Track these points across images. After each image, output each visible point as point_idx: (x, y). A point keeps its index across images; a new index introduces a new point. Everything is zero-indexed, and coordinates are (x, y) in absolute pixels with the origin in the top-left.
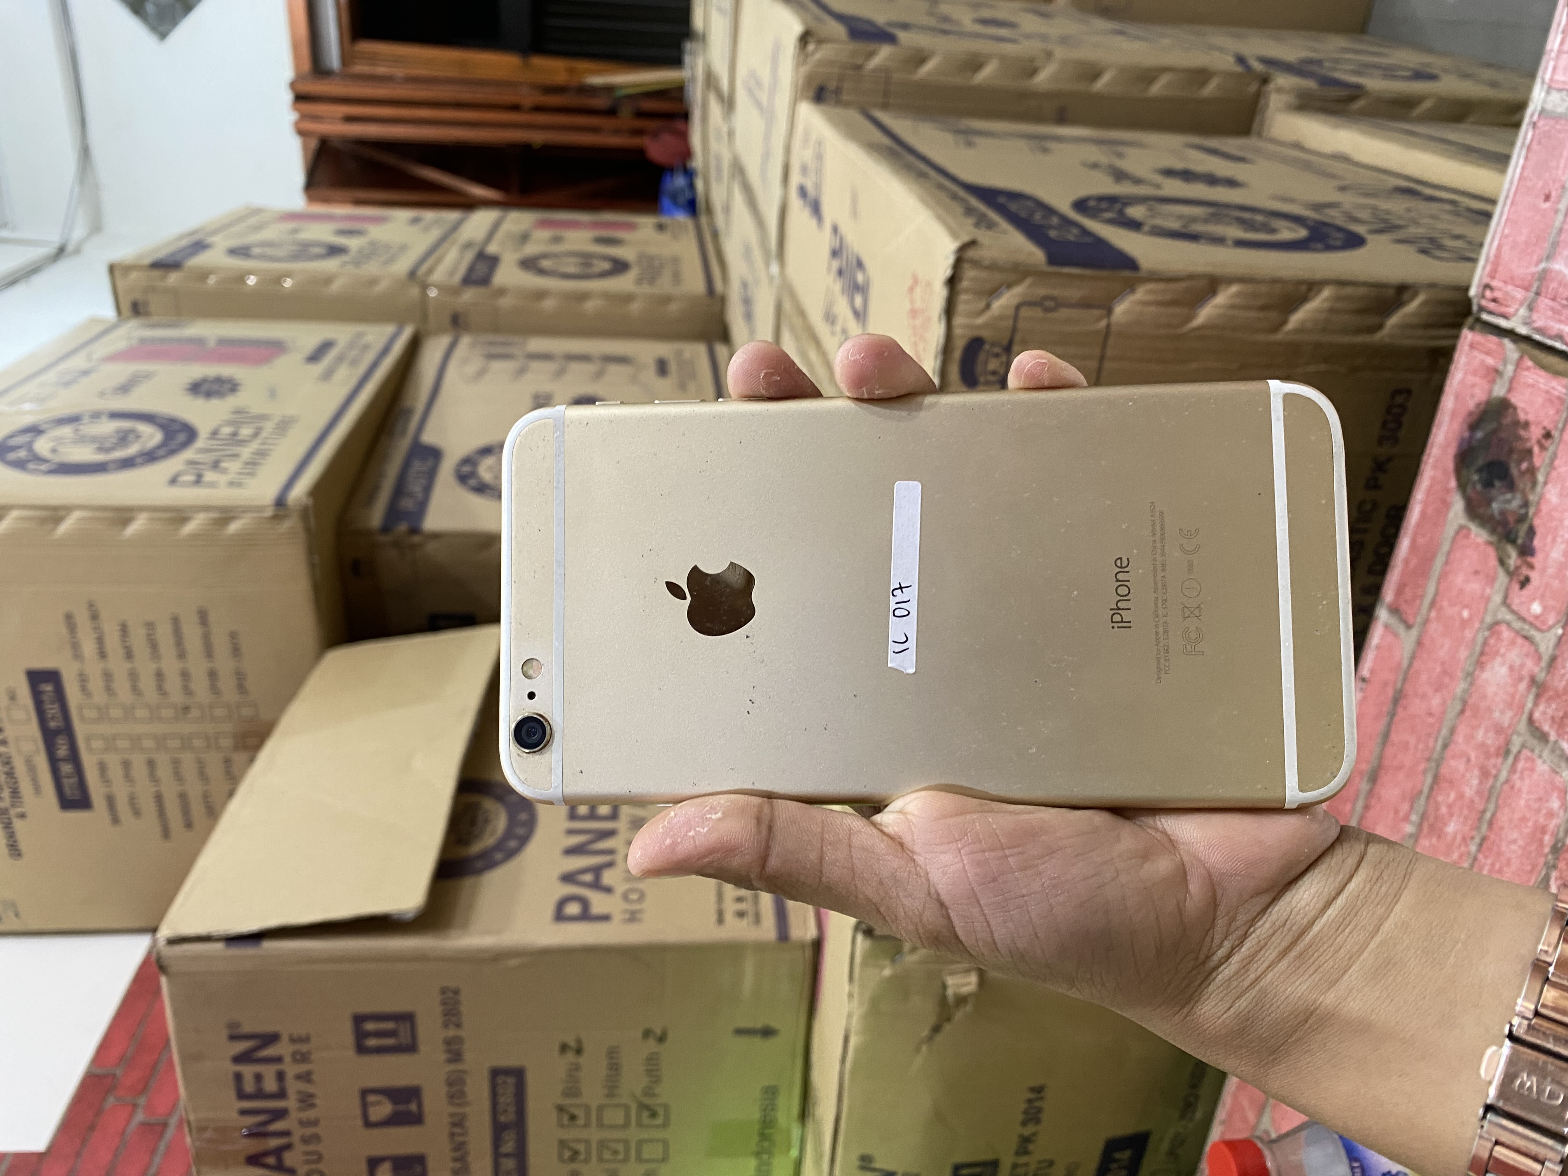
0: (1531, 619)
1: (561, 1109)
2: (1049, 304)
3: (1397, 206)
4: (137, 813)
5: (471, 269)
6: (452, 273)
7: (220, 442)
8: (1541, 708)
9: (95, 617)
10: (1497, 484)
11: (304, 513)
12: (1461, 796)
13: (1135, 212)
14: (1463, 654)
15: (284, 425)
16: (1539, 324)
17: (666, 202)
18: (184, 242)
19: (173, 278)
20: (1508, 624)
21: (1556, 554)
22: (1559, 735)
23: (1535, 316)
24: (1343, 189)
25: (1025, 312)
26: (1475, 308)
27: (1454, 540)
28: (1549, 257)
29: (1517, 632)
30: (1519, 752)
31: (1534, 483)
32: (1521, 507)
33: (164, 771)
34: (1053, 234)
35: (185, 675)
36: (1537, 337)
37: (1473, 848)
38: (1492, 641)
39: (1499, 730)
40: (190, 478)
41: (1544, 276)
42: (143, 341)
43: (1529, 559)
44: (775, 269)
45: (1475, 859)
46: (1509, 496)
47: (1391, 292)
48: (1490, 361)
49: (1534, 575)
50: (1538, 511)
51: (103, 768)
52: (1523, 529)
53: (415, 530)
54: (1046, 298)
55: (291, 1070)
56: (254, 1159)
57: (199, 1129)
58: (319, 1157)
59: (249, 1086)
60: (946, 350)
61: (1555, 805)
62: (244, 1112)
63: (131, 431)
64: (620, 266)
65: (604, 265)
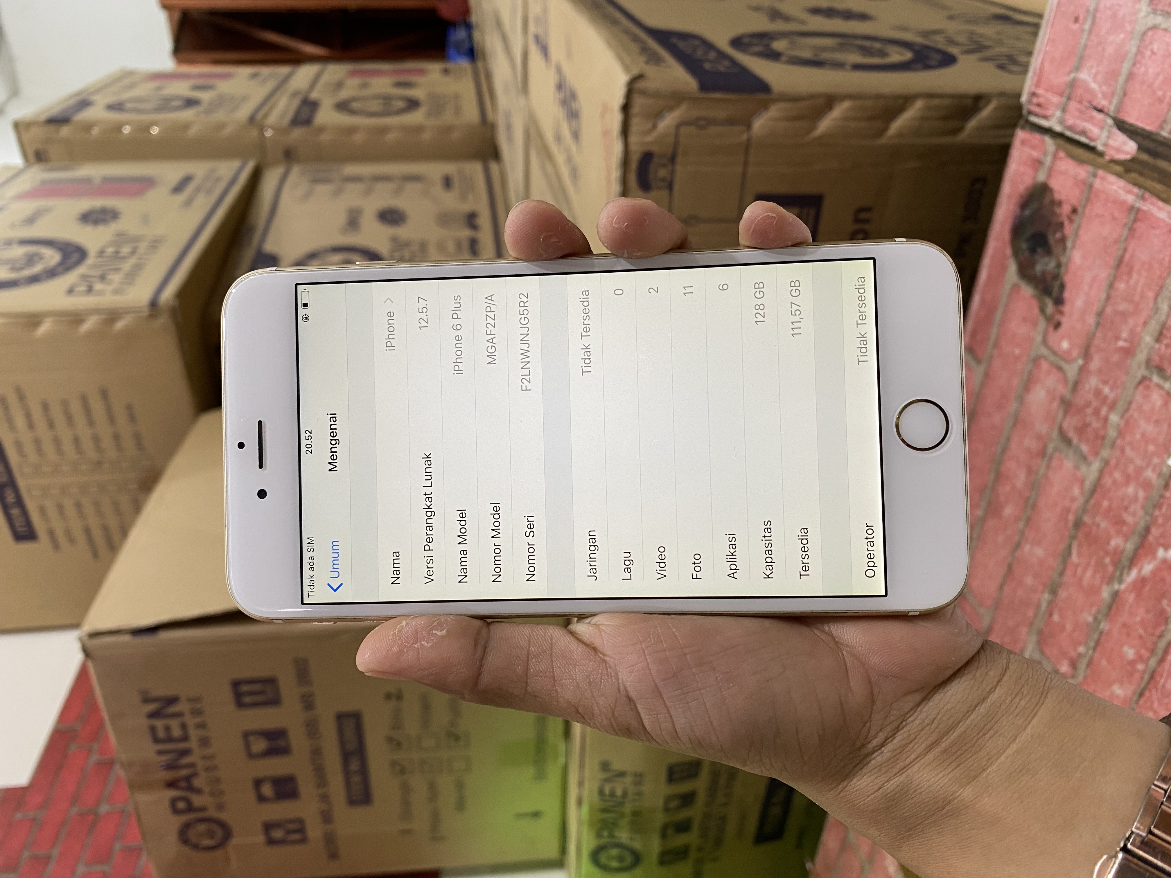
0: (1061, 353)
1: (390, 739)
2: (702, 123)
3: (989, 31)
4: (72, 541)
5: (298, 112)
6: (283, 115)
7: (104, 259)
8: (1068, 420)
9: (21, 397)
10: (1040, 250)
11: (173, 312)
12: (1014, 488)
13: (779, 45)
14: (1016, 382)
15: (155, 244)
16: (1070, 122)
17: (452, 52)
18: (72, 102)
19: (65, 131)
20: (1045, 358)
21: (1079, 304)
22: (1080, 440)
23: (1067, 116)
24: (951, 18)
26: (1025, 112)
27: (1010, 295)
28: (1078, 68)
29: (1052, 364)
30: (1052, 454)
31: (1064, 248)
32: (1055, 267)
33: (89, 510)
34: (707, 66)
35: (96, 438)
36: (1068, 133)
37: (1021, 525)
38: (1035, 371)
39: (1039, 437)
40: (83, 288)
41: (1073, 84)
42: (44, 182)
43: (1061, 308)
44: (523, 101)
45: (1022, 534)
46: (1046, 259)
47: (969, 102)
48: (1035, 154)
49: (1065, 320)
50: (1067, 269)
51: (42, 510)
52: (1057, 284)
54: (699, 119)
55: (191, 721)
56: (171, 784)
57: (128, 766)
58: (218, 780)
59: (161, 734)
60: (625, 163)
61: (1076, 491)
62: (160, 753)
63: (36, 254)
64: (413, 104)
65: (401, 104)
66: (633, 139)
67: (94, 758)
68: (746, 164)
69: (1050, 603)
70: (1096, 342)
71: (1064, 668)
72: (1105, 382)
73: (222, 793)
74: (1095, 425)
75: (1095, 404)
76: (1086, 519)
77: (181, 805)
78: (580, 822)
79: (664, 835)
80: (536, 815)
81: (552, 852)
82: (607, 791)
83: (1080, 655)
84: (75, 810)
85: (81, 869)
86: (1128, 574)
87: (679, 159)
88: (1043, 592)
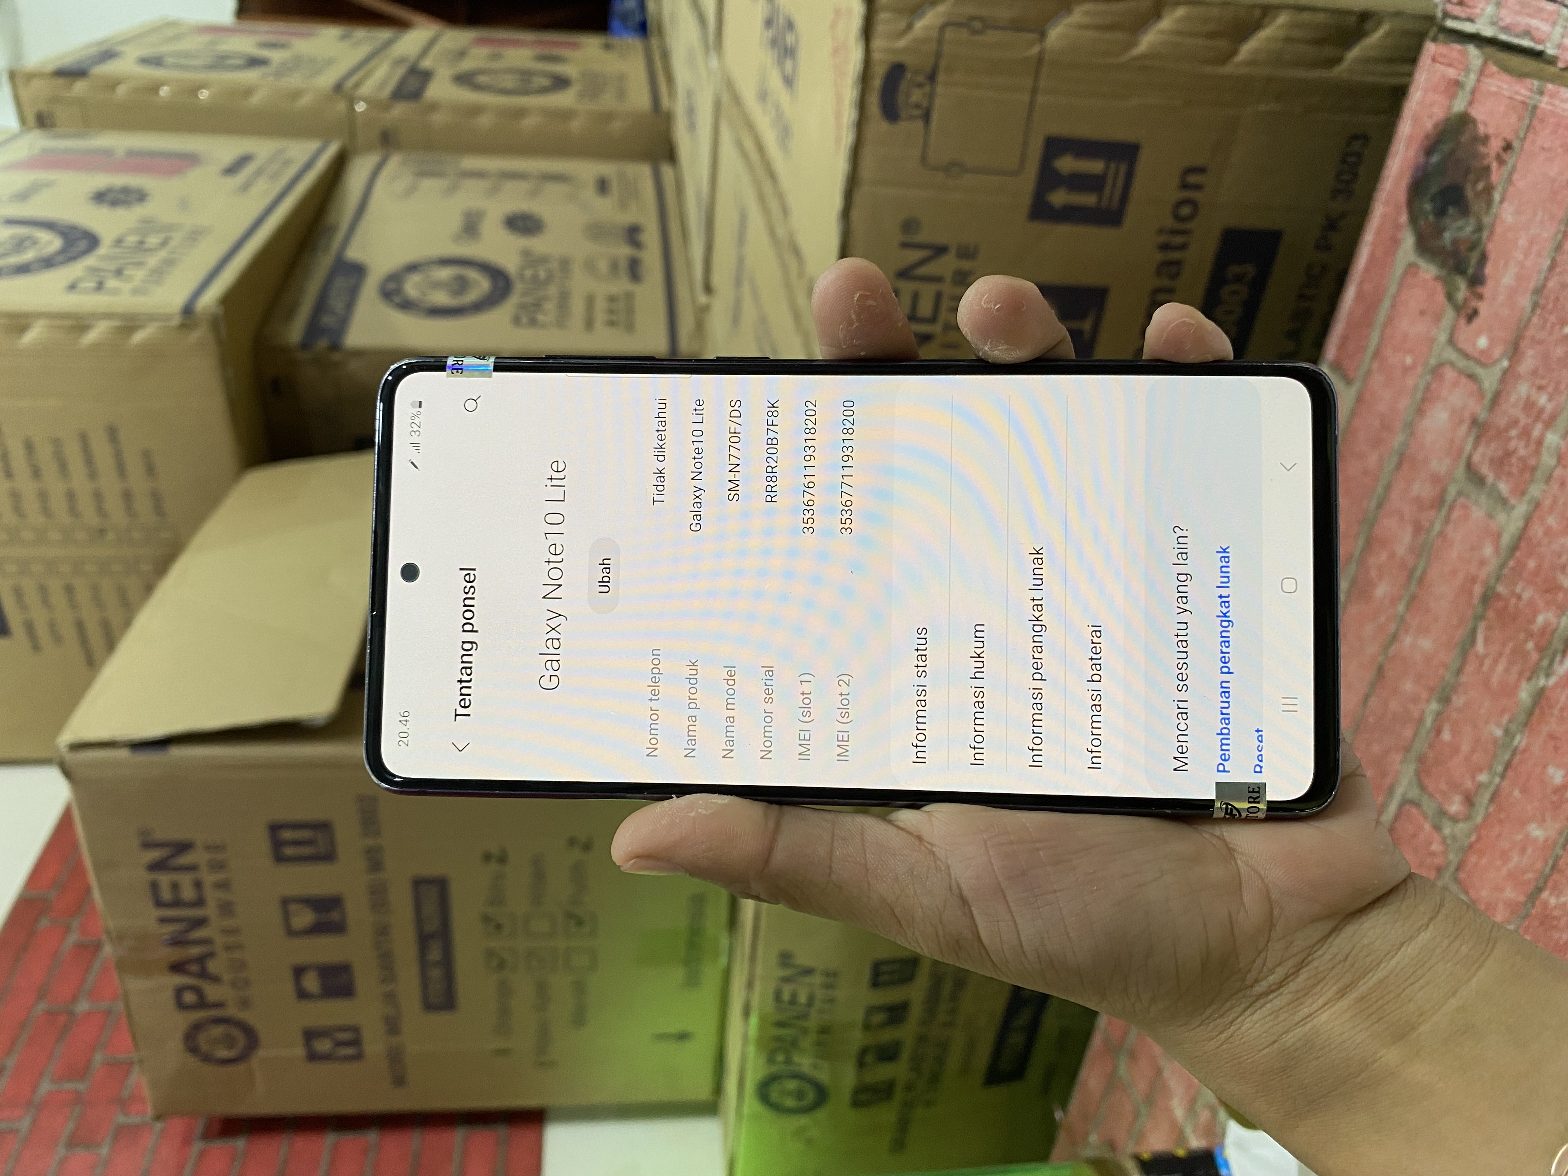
0: (1476, 355)
1: (486, 919)
2: (977, 25)
4: (58, 640)
5: (402, 83)
6: (382, 85)
7: (123, 250)
8: (1481, 450)
10: (1451, 210)
11: (215, 323)
12: (1392, 556)
14: (1405, 404)
15: (195, 236)
16: (1506, 21)
17: (615, 23)
18: (93, 50)
19: (80, 87)
20: (1452, 364)
21: (1508, 280)
22: (1498, 477)
23: (1502, 14)
25: (949, 34)
26: (1439, 16)
27: (1401, 284)
29: (1461, 372)
30: (1455, 501)
31: (1489, 203)
32: (1474, 232)
33: (84, 597)
35: (98, 496)
36: (1504, 37)
37: (1401, 608)
38: (1434, 385)
39: (1435, 479)
40: (90, 284)
42: (45, 152)
43: (1480, 290)
44: (714, 63)
45: (1402, 620)
46: (1462, 222)
47: (1352, 20)
48: (1452, 73)
49: (1484, 308)
50: (1492, 233)
51: (19, 595)
52: (1474, 258)
53: (335, 347)
54: (973, 18)
55: (209, 878)
56: (177, 968)
57: (119, 938)
58: (242, 965)
59: (166, 895)
60: (865, 78)
61: (1488, 551)
62: (163, 920)
63: (28, 238)
64: (560, 83)
65: (545, 82)
66: (878, 43)
67: (73, 938)
68: (1034, 91)
69: (1439, 714)
70: (1530, 333)
71: (1455, 807)
72: (1540, 388)
73: (247, 983)
74: (1522, 452)
75: (1524, 421)
76: (1501, 589)
77: (189, 998)
78: (745, 1038)
79: (861, 1064)
80: (683, 1037)
81: (702, 1092)
82: (786, 996)
83: (1480, 785)
84: (42, 1007)
85: (45, 1087)
86: (1561, 662)
87: (941, 77)
88: (1428, 701)
